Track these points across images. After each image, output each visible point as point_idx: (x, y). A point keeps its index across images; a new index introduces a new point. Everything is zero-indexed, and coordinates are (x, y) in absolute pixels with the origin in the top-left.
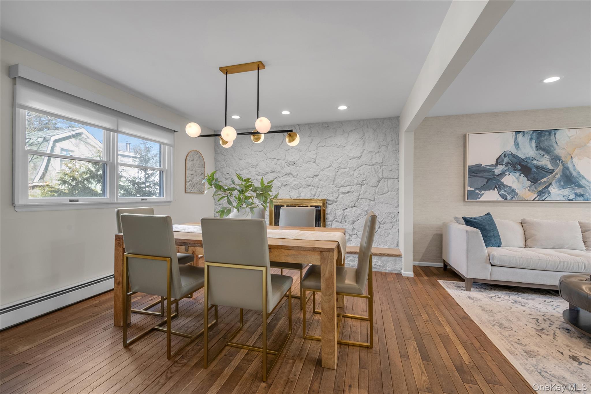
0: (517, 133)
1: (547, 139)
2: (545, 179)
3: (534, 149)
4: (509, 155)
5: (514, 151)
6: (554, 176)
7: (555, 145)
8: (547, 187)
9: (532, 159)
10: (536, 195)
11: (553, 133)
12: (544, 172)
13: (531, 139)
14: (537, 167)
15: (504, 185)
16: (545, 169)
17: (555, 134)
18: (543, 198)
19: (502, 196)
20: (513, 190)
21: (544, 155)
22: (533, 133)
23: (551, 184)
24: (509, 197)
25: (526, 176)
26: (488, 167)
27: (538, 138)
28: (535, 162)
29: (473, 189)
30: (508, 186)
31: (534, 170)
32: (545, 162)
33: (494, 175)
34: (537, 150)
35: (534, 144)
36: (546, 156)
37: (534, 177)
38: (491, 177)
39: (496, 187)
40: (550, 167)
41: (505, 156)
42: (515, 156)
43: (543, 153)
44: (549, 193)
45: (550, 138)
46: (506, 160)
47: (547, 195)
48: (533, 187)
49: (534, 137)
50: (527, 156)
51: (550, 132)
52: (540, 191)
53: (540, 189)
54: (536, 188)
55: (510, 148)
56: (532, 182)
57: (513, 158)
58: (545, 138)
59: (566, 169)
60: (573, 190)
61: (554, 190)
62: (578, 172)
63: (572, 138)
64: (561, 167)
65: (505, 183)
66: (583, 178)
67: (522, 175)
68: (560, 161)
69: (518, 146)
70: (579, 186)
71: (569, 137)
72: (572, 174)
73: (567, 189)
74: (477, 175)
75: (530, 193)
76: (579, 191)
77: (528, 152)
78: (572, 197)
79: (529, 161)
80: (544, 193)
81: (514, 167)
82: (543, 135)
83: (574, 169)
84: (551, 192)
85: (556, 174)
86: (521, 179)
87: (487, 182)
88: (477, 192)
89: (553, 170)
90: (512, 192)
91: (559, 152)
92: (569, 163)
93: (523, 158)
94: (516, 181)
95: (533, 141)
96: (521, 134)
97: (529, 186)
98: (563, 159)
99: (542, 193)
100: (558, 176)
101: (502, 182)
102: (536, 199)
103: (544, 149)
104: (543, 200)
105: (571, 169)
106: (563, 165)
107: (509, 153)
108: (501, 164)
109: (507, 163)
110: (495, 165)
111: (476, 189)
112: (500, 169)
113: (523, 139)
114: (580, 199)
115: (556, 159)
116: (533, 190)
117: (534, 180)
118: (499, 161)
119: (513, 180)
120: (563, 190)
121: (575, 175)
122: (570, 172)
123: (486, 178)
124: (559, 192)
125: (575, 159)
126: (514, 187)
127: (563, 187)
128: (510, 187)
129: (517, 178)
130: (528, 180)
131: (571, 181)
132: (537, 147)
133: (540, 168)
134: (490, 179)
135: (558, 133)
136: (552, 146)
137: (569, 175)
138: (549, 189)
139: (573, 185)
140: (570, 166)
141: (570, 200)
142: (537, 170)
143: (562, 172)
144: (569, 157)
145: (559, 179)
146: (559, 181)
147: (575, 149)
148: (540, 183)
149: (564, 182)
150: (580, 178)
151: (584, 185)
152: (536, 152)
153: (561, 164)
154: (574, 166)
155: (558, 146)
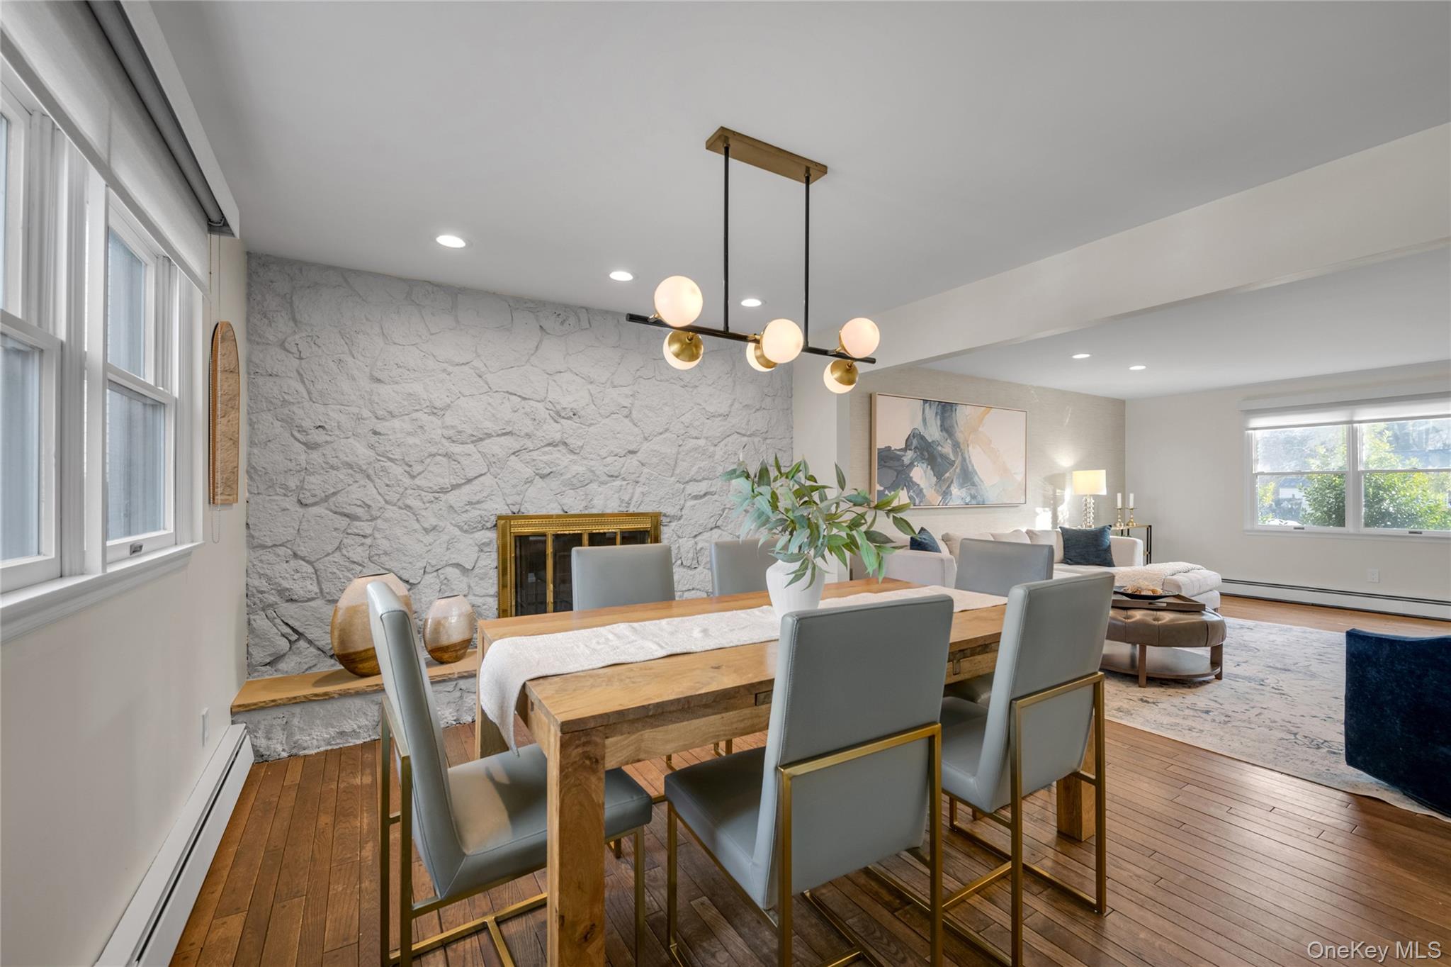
0: (926, 402)
2: (947, 475)
3: (939, 429)
4: (917, 434)
5: (922, 429)
6: (955, 471)
7: (955, 425)
8: (949, 486)
9: (937, 443)
10: (941, 498)
12: (947, 464)
13: (937, 413)
14: (941, 456)
15: (912, 482)
16: (947, 459)
17: (956, 410)
18: (947, 502)
19: (911, 499)
20: (921, 490)
21: (947, 440)
22: (938, 405)
23: (952, 482)
24: (917, 501)
25: (932, 469)
26: (898, 453)
27: (942, 413)
28: (940, 448)
29: (882, 488)
30: (915, 484)
31: (939, 460)
32: (947, 449)
33: (903, 465)
34: (941, 431)
35: (939, 423)
36: (948, 441)
37: (939, 470)
38: (900, 468)
39: (905, 485)
40: (953, 459)
41: (914, 437)
42: (923, 438)
43: (946, 435)
44: (951, 495)
45: (952, 414)
46: (915, 442)
47: (949, 497)
48: (938, 485)
49: (939, 411)
50: (934, 439)
51: (951, 405)
52: (944, 491)
53: (944, 489)
54: (940, 487)
55: (918, 425)
56: (937, 478)
57: (921, 441)
58: (947, 414)
59: (964, 459)
60: (969, 489)
61: (955, 490)
62: (973, 466)
63: (968, 418)
64: (960, 457)
65: (914, 479)
66: (976, 473)
67: (929, 467)
68: (959, 447)
69: (926, 423)
70: (973, 484)
71: (967, 416)
72: (968, 467)
73: (964, 489)
74: (887, 464)
75: (936, 495)
76: (973, 492)
77: (933, 433)
78: (968, 500)
79: (935, 447)
80: (947, 493)
81: (922, 454)
82: (946, 409)
83: (970, 461)
84: (953, 493)
85: (956, 468)
86: (927, 473)
87: (897, 477)
88: (887, 492)
89: (954, 461)
90: (920, 492)
91: (960, 436)
92: (966, 452)
93: (930, 441)
94: (924, 475)
95: (939, 417)
96: (928, 404)
97: (935, 485)
98: (962, 447)
99: (946, 494)
100: (958, 470)
101: (911, 478)
102: (941, 504)
103: (947, 429)
104: (946, 505)
105: (967, 461)
106: (962, 455)
107: (917, 431)
108: (910, 450)
109: (916, 448)
110: (905, 450)
111: (886, 488)
112: (909, 457)
113: (930, 413)
114: (974, 502)
115: (956, 446)
116: (938, 491)
117: (939, 475)
118: (908, 444)
119: (920, 474)
120: (961, 490)
121: (970, 468)
122: (967, 464)
123: (896, 470)
124: (958, 493)
125: (970, 448)
126: (922, 486)
127: (961, 486)
128: (918, 485)
129: (925, 472)
130: (934, 475)
131: (967, 477)
132: (941, 426)
133: (944, 457)
134: (899, 473)
135: (958, 409)
136: (953, 427)
137: (966, 468)
138: (951, 488)
139: (969, 483)
140: (967, 456)
141: (966, 504)
142: (941, 460)
143: (961, 464)
144: (966, 444)
145: (958, 474)
146: (959, 477)
147: (971, 433)
148: (944, 480)
149: (963, 479)
150: (974, 474)
151: (976, 484)
152: (940, 434)
153: (960, 453)
154: (970, 457)
155: (958, 427)
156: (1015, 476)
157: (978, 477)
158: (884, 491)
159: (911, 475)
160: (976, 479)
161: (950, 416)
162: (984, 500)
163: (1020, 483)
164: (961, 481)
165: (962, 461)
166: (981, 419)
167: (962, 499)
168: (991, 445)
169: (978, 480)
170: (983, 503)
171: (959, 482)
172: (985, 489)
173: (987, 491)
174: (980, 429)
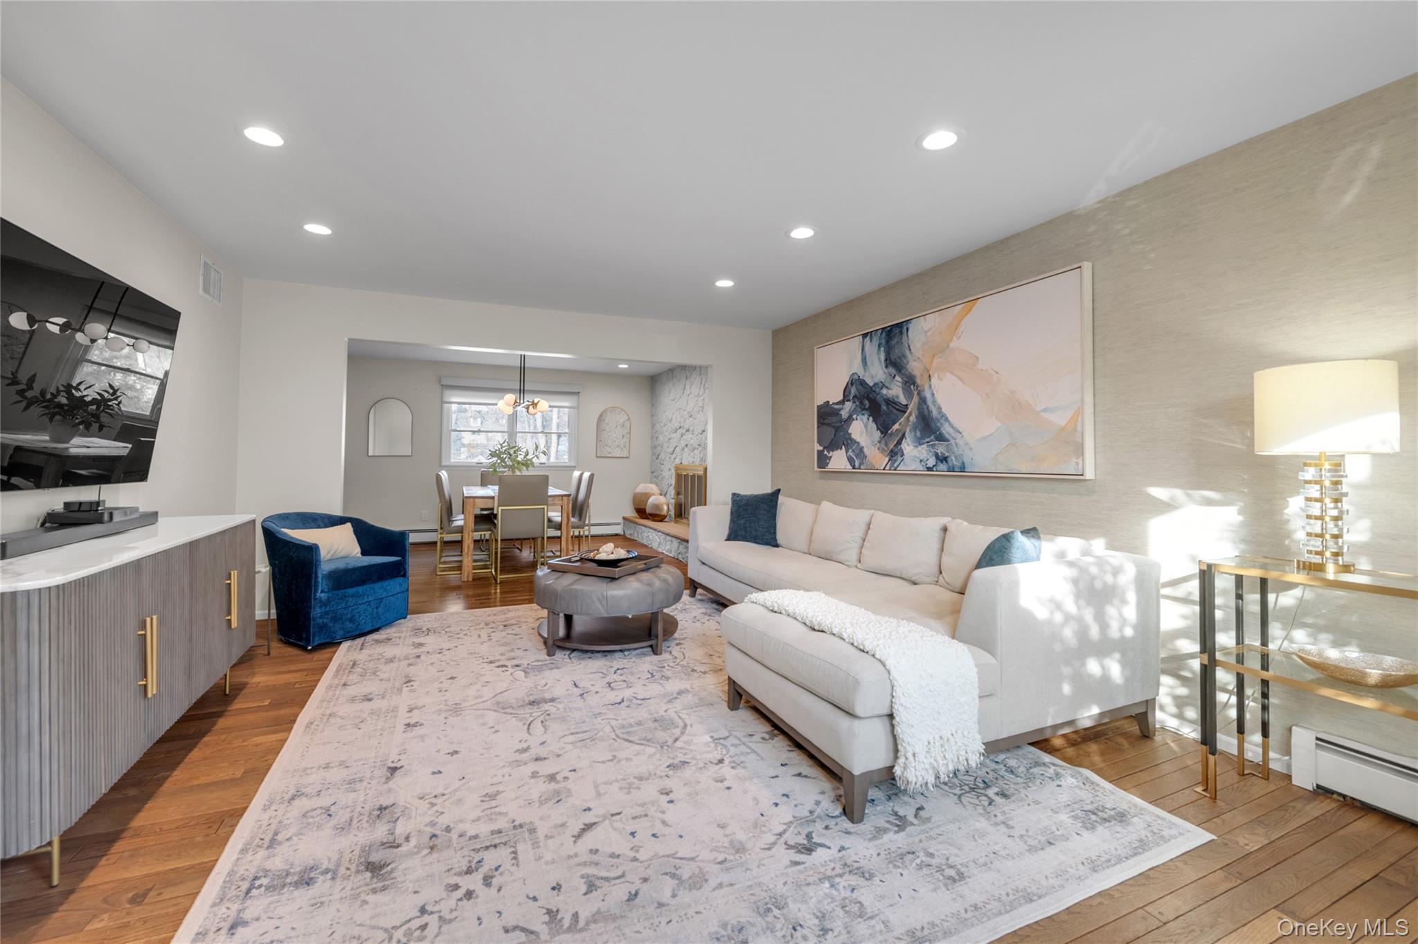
0: (865, 335)
1: (898, 342)
2: (896, 427)
3: (884, 366)
4: (856, 380)
5: (861, 373)
6: (908, 418)
7: (907, 352)
8: (899, 443)
9: (881, 385)
10: (887, 459)
11: (905, 328)
12: (895, 411)
13: (879, 346)
14: (887, 402)
15: (851, 440)
16: (895, 404)
17: (907, 330)
18: (895, 465)
19: (851, 460)
20: (861, 449)
21: (894, 377)
22: (881, 334)
23: (903, 436)
24: (857, 464)
25: (875, 421)
26: (836, 407)
27: (887, 342)
28: (884, 391)
29: (821, 448)
30: (856, 442)
31: (884, 407)
32: (895, 391)
33: (841, 421)
34: (886, 367)
35: (883, 357)
36: (897, 378)
37: (884, 421)
38: (838, 424)
39: (843, 444)
40: (904, 402)
41: (852, 384)
42: (862, 383)
43: (892, 370)
44: (902, 455)
45: (901, 339)
46: (853, 390)
47: (900, 459)
48: (884, 441)
49: (883, 342)
50: (876, 380)
51: (900, 325)
52: (892, 451)
53: (891, 446)
54: (886, 444)
55: (857, 368)
56: (882, 433)
57: (860, 388)
58: (896, 341)
59: (923, 400)
60: (933, 446)
61: (908, 447)
62: (940, 408)
63: (929, 334)
64: (916, 399)
65: (853, 436)
66: (947, 420)
67: (871, 419)
68: (914, 383)
69: (866, 363)
70: (941, 438)
71: (926, 332)
72: (929, 412)
73: (925, 446)
74: (825, 421)
75: (881, 455)
76: (941, 449)
77: (876, 373)
78: (932, 462)
79: (877, 390)
80: (896, 454)
81: (861, 403)
82: (893, 336)
83: (934, 402)
84: (905, 452)
85: (910, 414)
86: (869, 427)
87: (835, 435)
88: (826, 452)
89: (907, 405)
90: (860, 452)
91: (914, 367)
92: (927, 388)
93: (871, 384)
94: (864, 431)
95: (882, 349)
96: (868, 338)
97: (879, 442)
98: (918, 381)
99: (894, 454)
100: (913, 418)
101: (850, 434)
102: (888, 468)
103: (895, 363)
104: (896, 469)
105: (929, 402)
106: (918, 394)
107: (856, 377)
108: (849, 401)
109: (855, 397)
110: (842, 402)
111: (824, 448)
112: (847, 410)
113: (871, 347)
114: (943, 466)
115: (910, 382)
116: (883, 449)
117: (884, 429)
118: (846, 394)
119: (862, 430)
120: (920, 448)
121: (935, 413)
122: (928, 408)
123: (834, 427)
124: (914, 453)
125: (934, 381)
126: (863, 444)
127: (919, 442)
128: (858, 443)
129: (866, 426)
130: (878, 429)
131: (929, 427)
132: (886, 360)
133: (890, 402)
134: (837, 429)
135: (911, 326)
136: (904, 356)
137: (927, 414)
138: (902, 446)
139: (932, 437)
140: (928, 394)
141: (929, 469)
142: (888, 408)
143: (918, 409)
144: (926, 376)
145: (914, 424)
146: (914, 429)
147: (934, 356)
148: (892, 433)
149: (921, 431)
150: (942, 421)
151: (947, 436)
152: (886, 370)
153: (916, 393)
154: (933, 394)
155: (911, 353)
156: (1046, 415)
157: (950, 424)
158: (823, 451)
159: (850, 431)
160: (946, 430)
161: (900, 342)
162: (963, 464)
163: (1063, 429)
164: (918, 434)
165: (919, 404)
166: (955, 328)
167: (921, 461)
168: (980, 366)
169: (951, 430)
170: (963, 469)
171: (915, 436)
172: (967, 444)
173: (971, 449)
174: (952, 345)
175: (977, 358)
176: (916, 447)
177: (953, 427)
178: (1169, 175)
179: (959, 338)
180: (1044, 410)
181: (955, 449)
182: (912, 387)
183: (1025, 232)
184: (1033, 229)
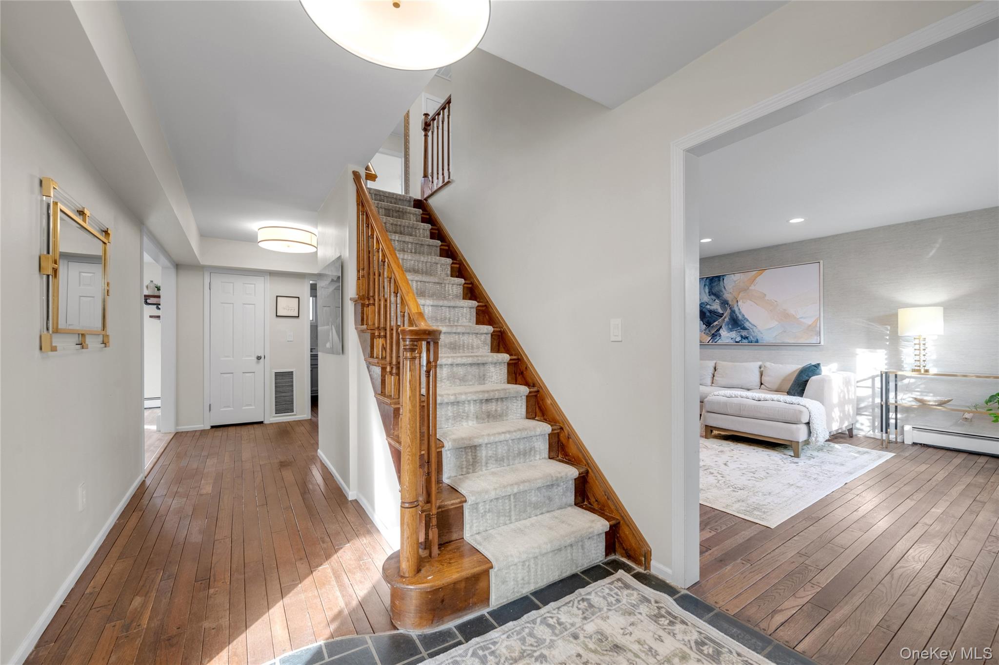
1: (717, 285)
2: (716, 323)
3: (708, 295)
6: (724, 319)
7: (723, 290)
8: (718, 330)
9: (706, 304)
10: (710, 338)
11: (722, 278)
12: (715, 316)
13: (704, 285)
14: (710, 311)
16: (716, 313)
17: (723, 279)
18: (716, 341)
21: (715, 300)
22: (706, 280)
23: (721, 327)
25: (702, 320)
27: (710, 284)
28: (708, 307)
31: (708, 314)
32: (715, 306)
34: (710, 295)
35: (707, 291)
36: (717, 301)
37: (708, 320)
40: (721, 311)
43: (714, 297)
44: (720, 336)
45: (719, 283)
47: (718, 338)
48: (708, 330)
49: (708, 283)
51: (719, 277)
52: (713, 334)
53: (713, 332)
54: (709, 331)
56: (706, 326)
58: (716, 283)
59: (733, 312)
60: (739, 332)
61: (724, 332)
62: (744, 315)
63: (737, 282)
64: (728, 311)
66: (748, 320)
68: (728, 304)
70: (744, 328)
71: (735, 281)
72: (737, 317)
73: (734, 332)
75: (706, 336)
76: (744, 333)
78: (738, 339)
79: (703, 306)
80: (716, 335)
82: (714, 281)
83: (740, 313)
84: (722, 334)
85: (725, 317)
89: (723, 313)
91: (727, 296)
92: (735, 306)
95: (707, 287)
97: (705, 330)
98: (730, 303)
100: (727, 319)
102: (710, 342)
103: (715, 294)
104: (716, 342)
105: (737, 312)
106: (730, 309)
114: (746, 341)
115: (725, 303)
116: (707, 333)
117: (708, 324)
120: (731, 333)
121: (740, 317)
122: (736, 315)
124: (728, 335)
125: (739, 303)
127: (731, 330)
130: (704, 324)
131: (736, 323)
132: (709, 292)
133: (712, 312)
135: (726, 278)
136: (721, 291)
137: (735, 317)
138: (720, 332)
139: (739, 328)
140: (736, 309)
141: (737, 342)
142: (710, 314)
143: (730, 315)
144: (735, 301)
145: (727, 322)
146: (728, 324)
147: (740, 292)
148: (713, 326)
149: (732, 325)
150: (745, 321)
151: (748, 328)
152: (709, 297)
153: (729, 308)
154: (739, 309)
155: (726, 290)
156: (802, 320)
157: (749, 322)
160: (747, 325)
161: (718, 285)
162: (757, 340)
163: (810, 326)
164: (730, 326)
165: (731, 313)
166: (753, 281)
167: (732, 339)
168: (767, 298)
169: (750, 325)
170: (757, 341)
171: (728, 327)
172: (759, 331)
173: (761, 333)
174: (750, 288)
175: (765, 295)
176: (729, 332)
177: (751, 324)
178: (857, 232)
179: (755, 285)
180: (800, 318)
181: (753, 333)
182: (726, 305)
183: (789, 243)
184: (793, 243)
